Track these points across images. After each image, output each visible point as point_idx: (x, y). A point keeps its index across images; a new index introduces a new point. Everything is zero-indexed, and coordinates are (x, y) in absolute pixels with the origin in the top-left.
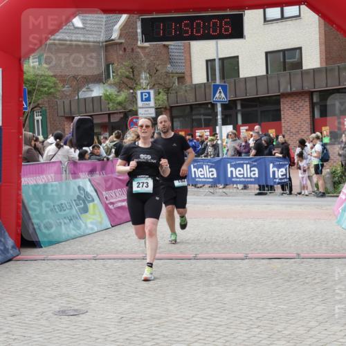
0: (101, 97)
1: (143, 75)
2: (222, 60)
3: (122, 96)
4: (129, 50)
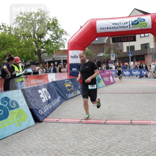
0: (102, 56)
1: (112, 51)
2: (131, 46)
3: (107, 56)
4: (108, 45)
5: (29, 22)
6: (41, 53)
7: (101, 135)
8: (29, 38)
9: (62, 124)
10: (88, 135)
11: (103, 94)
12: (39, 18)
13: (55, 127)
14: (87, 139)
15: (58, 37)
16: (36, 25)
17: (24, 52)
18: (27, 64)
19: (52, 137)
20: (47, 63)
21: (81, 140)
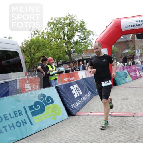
1: (137, 47)
4: (133, 42)
5: (59, 26)
6: (71, 53)
7: (130, 127)
8: (59, 40)
9: (93, 117)
10: (118, 127)
11: (131, 88)
12: (67, 22)
13: (87, 120)
14: (117, 131)
15: (86, 38)
16: (65, 28)
17: (56, 53)
18: (59, 63)
19: (84, 129)
20: (77, 62)
21: (111, 131)
